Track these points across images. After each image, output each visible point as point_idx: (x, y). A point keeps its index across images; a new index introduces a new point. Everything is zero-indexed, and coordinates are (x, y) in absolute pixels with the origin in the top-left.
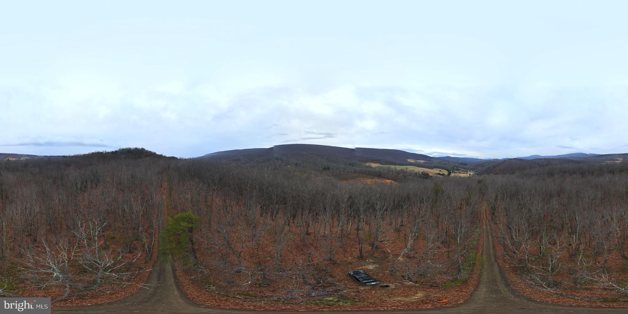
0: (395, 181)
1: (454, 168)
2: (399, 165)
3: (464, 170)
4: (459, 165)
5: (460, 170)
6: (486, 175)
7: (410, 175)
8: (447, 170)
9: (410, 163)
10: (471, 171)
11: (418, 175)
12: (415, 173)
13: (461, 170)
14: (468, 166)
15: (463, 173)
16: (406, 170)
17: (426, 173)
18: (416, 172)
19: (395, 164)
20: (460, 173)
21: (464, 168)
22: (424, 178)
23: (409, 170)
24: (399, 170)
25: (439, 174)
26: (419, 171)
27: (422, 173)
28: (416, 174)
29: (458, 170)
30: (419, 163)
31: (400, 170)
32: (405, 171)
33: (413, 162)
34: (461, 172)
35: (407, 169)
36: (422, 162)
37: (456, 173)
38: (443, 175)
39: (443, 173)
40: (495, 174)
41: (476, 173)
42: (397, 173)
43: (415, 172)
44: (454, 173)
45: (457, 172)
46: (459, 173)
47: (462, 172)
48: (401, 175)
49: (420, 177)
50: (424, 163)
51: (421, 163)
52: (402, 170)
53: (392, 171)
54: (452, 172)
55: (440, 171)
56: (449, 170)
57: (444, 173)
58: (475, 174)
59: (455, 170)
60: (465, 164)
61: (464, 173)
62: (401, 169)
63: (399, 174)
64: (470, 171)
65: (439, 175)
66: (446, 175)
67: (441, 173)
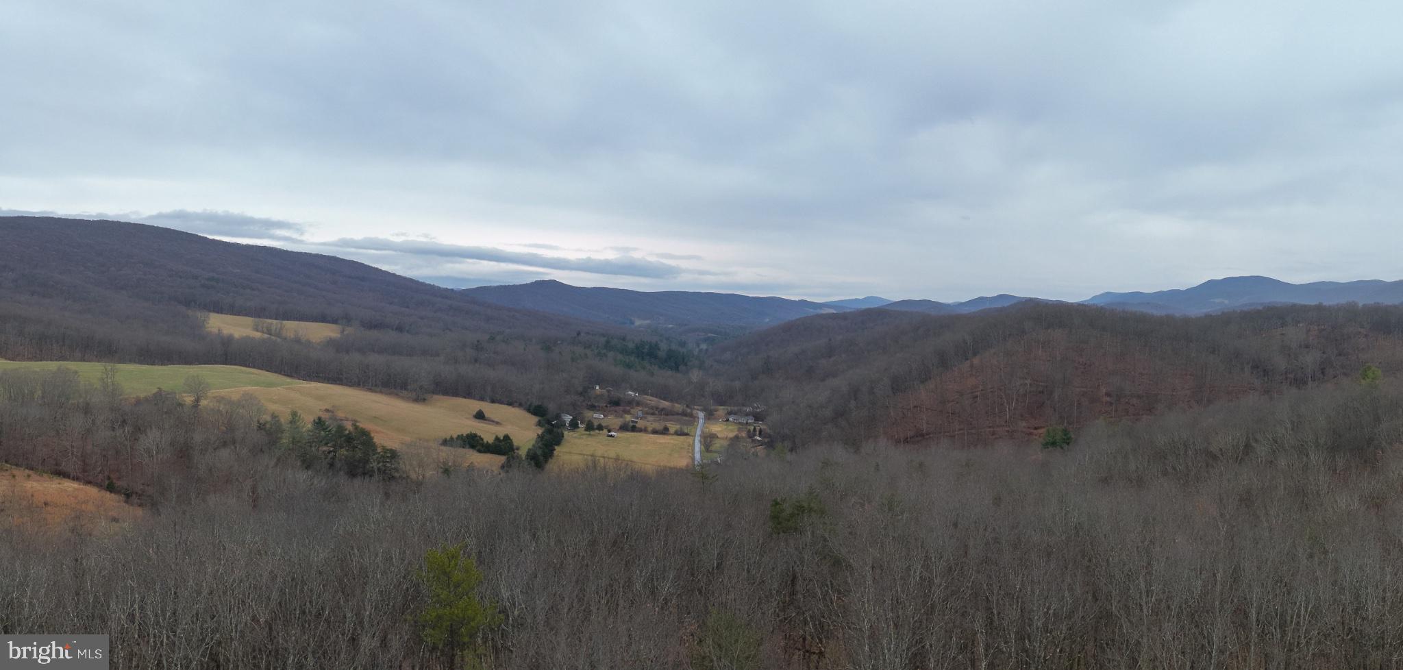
0: (111, 488)
1: (584, 393)
2: (141, 362)
3: (665, 404)
4: (629, 366)
5: (631, 402)
6: (840, 453)
7: (225, 444)
8: (537, 411)
9: (227, 341)
10: (721, 411)
11: (285, 440)
12: (261, 427)
13: (638, 404)
14: (695, 375)
15: (655, 432)
16: (189, 399)
17: (349, 426)
18: (274, 416)
19: (107, 351)
20: (634, 429)
21: (664, 394)
22: (331, 465)
23: (220, 400)
24: (138, 402)
25: (472, 442)
26: (294, 414)
27: (319, 423)
28: (270, 433)
29: (616, 403)
30: (297, 341)
31: (147, 400)
32: (180, 405)
33: (247, 339)
34: (641, 424)
35: (199, 390)
36: (319, 332)
37: (600, 428)
38: (503, 447)
39: (501, 432)
40: (906, 441)
41: (760, 426)
42: (124, 421)
43: (268, 418)
44: (590, 427)
45: (613, 421)
46: (624, 428)
47: (652, 423)
48: (151, 439)
49: (307, 464)
50: (330, 342)
51: (309, 342)
52: (159, 398)
53: (87, 409)
54: (574, 425)
55: (480, 416)
56: (552, 407)
57: (507, 438)
58: (751, 435)
59: (592, 408)
60: (675, 361)
61: (665, 431)
62: (155, 390)
63: (139, 430)
64: (710, 416)
65: (473, 447)
66: (523, 453)
67: (488, 433)
